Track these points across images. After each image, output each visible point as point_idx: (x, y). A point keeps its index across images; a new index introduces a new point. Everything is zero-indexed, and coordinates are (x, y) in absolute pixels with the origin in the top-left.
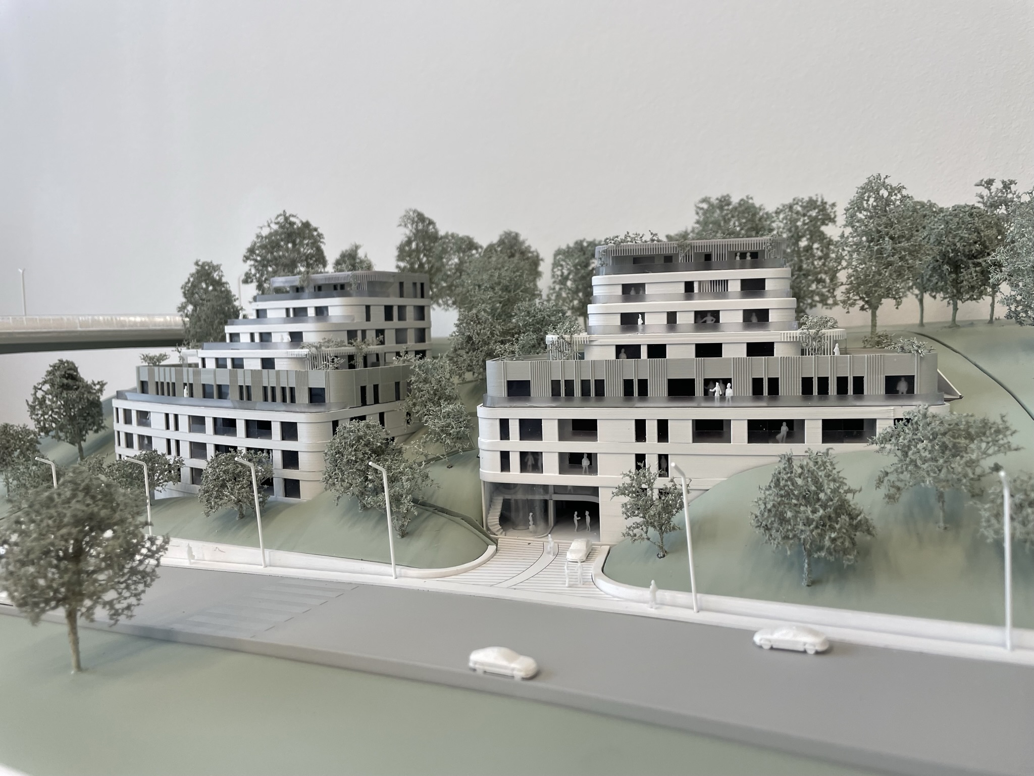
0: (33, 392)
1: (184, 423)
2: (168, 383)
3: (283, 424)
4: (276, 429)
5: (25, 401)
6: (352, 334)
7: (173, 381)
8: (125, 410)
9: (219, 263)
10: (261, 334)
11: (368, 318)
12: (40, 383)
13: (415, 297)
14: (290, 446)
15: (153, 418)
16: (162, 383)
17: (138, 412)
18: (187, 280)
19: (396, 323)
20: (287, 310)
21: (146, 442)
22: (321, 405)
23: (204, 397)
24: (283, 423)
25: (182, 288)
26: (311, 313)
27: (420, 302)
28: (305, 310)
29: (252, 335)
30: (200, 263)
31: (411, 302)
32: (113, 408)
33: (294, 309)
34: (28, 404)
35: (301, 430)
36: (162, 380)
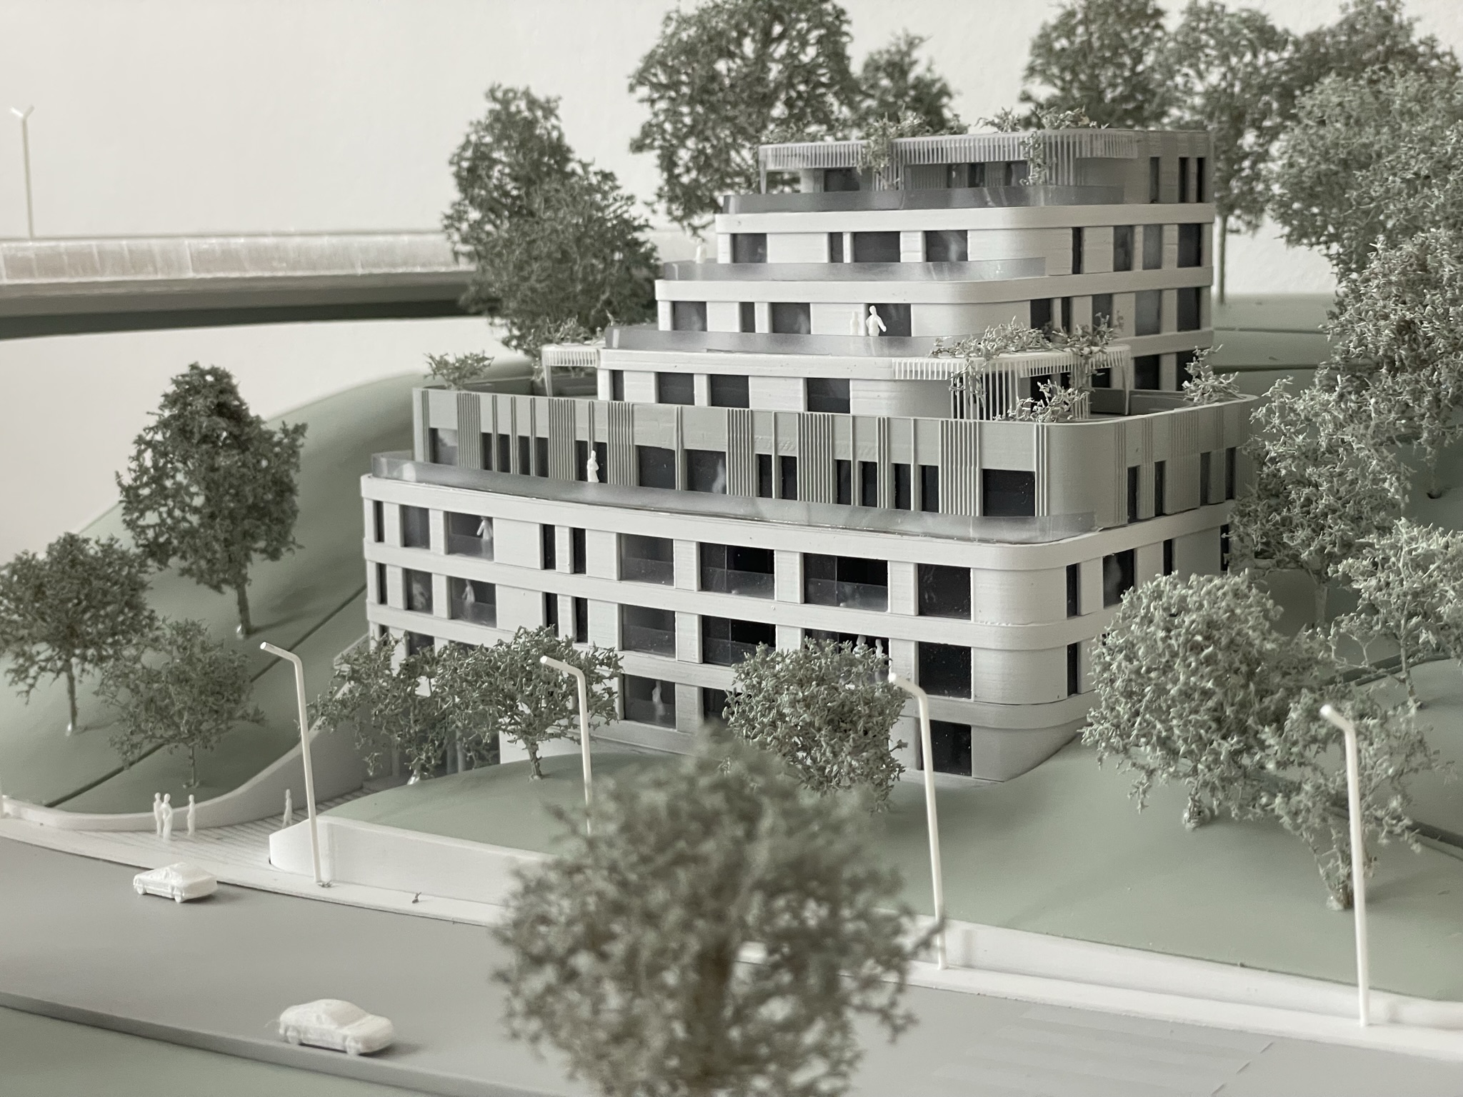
0: (134, 453)
1: (603, 554)
2: (524, 441)
3: (924, 572)
4: (902, 585)
5: (114, 476)
6: (1041, 312)
7: (543, 432)
8: (404, 509)
9: (553, 94)
10: (775, 308)
11: (1077, 268)
12: (151, 429)
13: (1183, 199)
14: (943, 630)
15: (501, 535)
16: (504, 439)
17: (448, 515)
18: (462, 140)
19: (1139, 278)
20: (835, 239)
21: (470, 597)
22: (1024, 522)
23: (642, 483)
24: (923, 570)
25: (451, 163)
26: (912, 249)
27: (1191, 212)
28: (891, 239)
29: (747, 310)
30: (499, 95)
31: (1174, 214)
32: (360, 501)
33: (856, 236)
34: (120, 484)
35: (983, 591)
36: (504, 429)
